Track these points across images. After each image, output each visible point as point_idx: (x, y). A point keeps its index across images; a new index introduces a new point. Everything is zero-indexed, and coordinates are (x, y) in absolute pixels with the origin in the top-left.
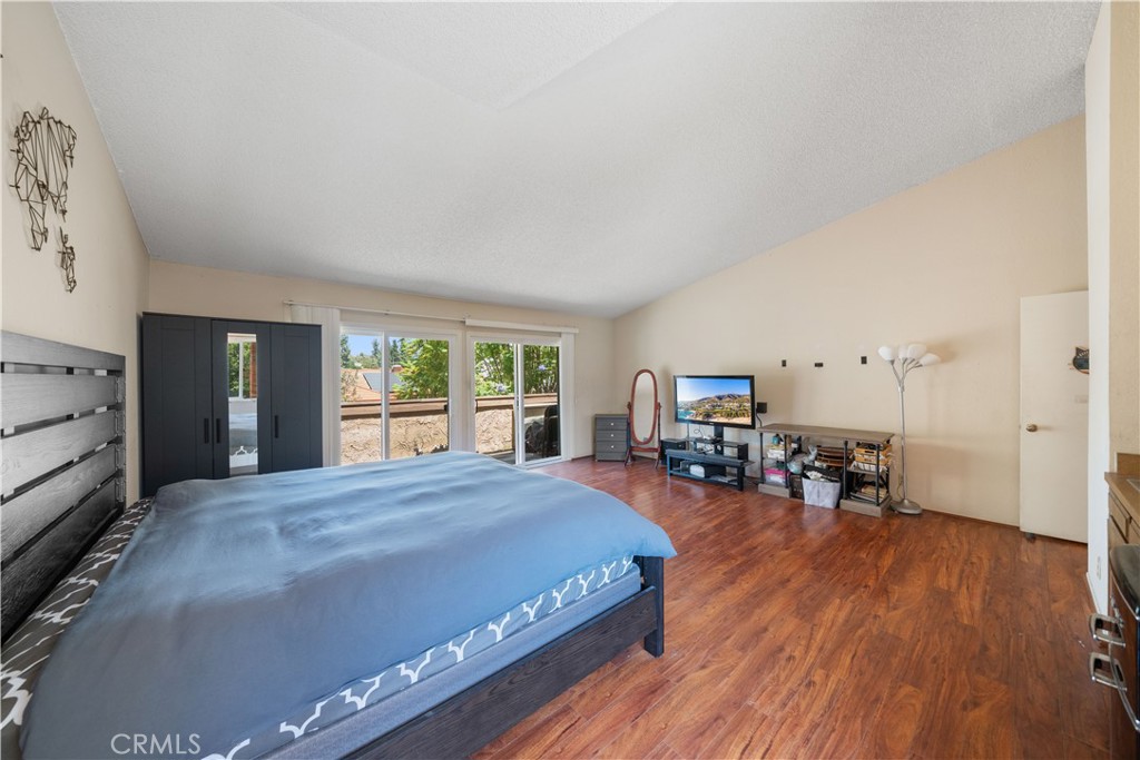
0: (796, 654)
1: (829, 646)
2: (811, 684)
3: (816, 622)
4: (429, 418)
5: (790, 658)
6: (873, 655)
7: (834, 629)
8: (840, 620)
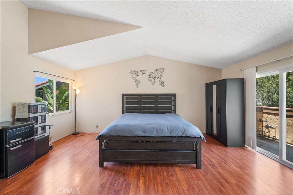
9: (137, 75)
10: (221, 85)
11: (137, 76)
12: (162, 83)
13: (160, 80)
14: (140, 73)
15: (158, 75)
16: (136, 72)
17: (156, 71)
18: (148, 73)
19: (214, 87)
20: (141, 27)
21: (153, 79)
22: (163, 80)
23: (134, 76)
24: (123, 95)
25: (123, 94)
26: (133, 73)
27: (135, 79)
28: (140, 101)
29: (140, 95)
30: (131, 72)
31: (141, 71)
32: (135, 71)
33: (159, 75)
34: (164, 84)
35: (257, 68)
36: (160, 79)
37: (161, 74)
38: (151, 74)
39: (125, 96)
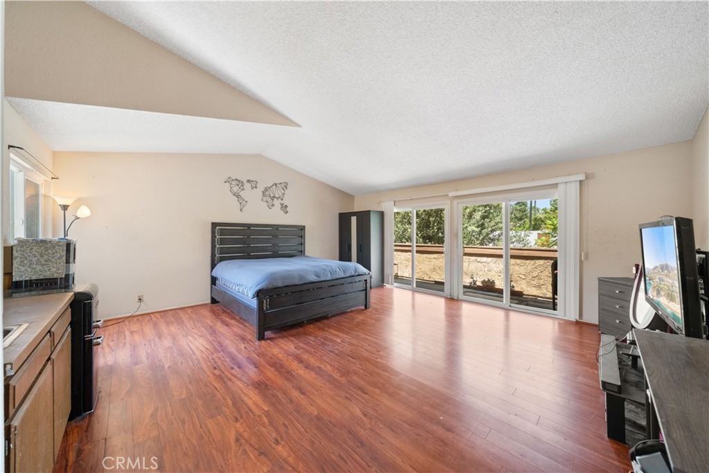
0: (233, 371)
1: (229, 383)
2: (215, 368)
3: (250, 387)
4: (484, 259)
5: (232, 368)
6: (210, 396)
7: (240, 392)
8: (245, 398)
9: (242, 188)
10: (364, 217)
11: (240, 190)
12: (284, 208)
13: (282, 202)
14: (247, 186)
15: (278, 193)
16: (240, 183)
17: (274, 187)
18: (261, 188)
19: (354, 219)
20: (300, 126)
21: (270, 199)
22: (285, 202)
23: (236, 189)
24: (214, 225)
25: (213, 223)
26: (233, 183)
27: (238, 196)
28: (249, 237)
29: (249, 226)
30: (229, 181)
31: (249, 181)
32: (237, 180)
33: (280, 194)
34: (288, 209)
35: (395, 202)
36: (282, 200)
37: (283, 192)
38: (266, 189)
39: (217, 228)
